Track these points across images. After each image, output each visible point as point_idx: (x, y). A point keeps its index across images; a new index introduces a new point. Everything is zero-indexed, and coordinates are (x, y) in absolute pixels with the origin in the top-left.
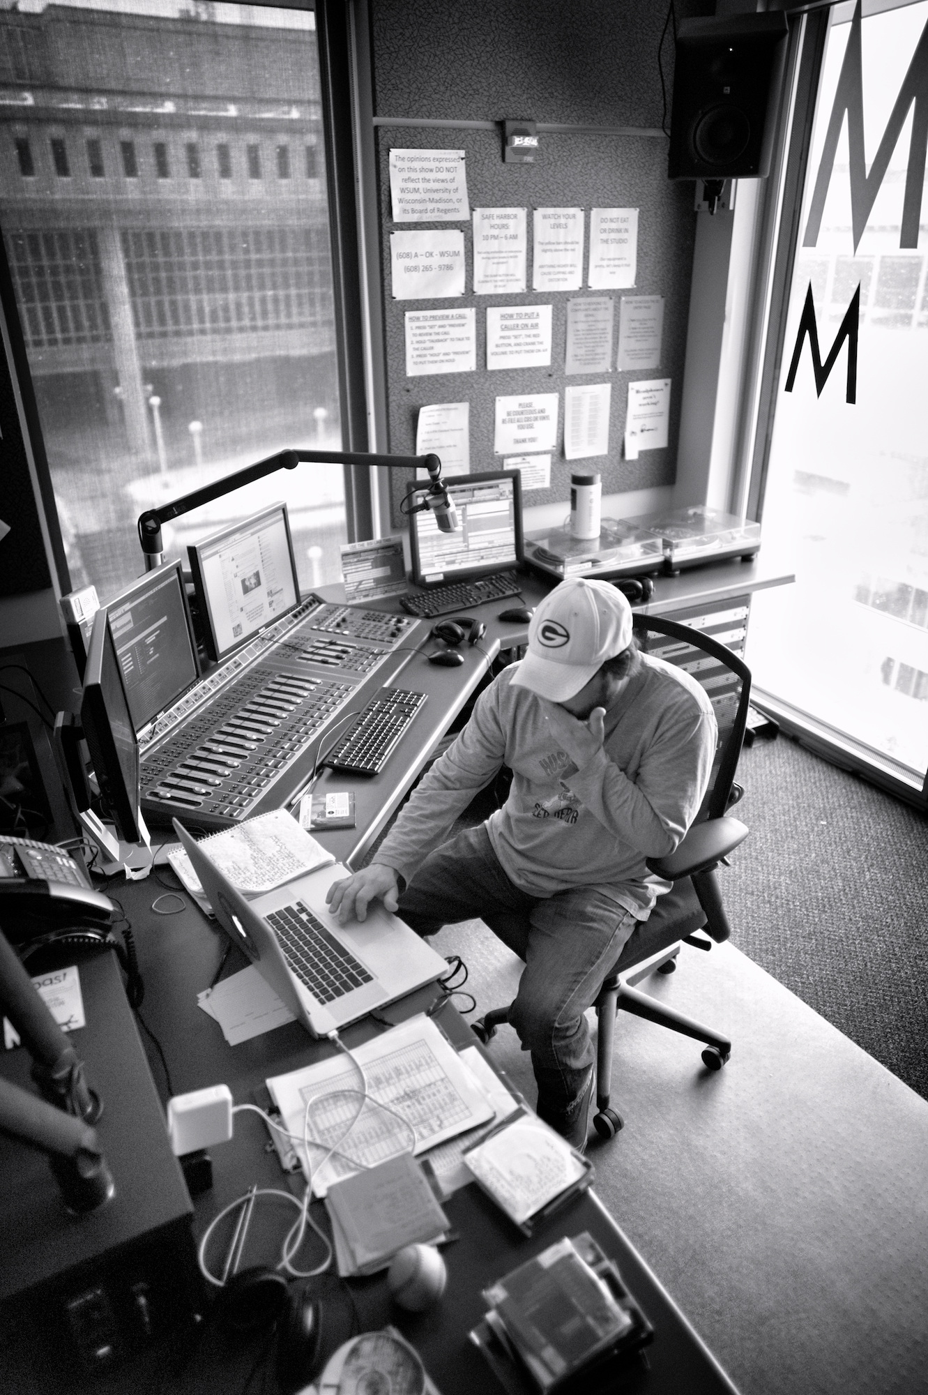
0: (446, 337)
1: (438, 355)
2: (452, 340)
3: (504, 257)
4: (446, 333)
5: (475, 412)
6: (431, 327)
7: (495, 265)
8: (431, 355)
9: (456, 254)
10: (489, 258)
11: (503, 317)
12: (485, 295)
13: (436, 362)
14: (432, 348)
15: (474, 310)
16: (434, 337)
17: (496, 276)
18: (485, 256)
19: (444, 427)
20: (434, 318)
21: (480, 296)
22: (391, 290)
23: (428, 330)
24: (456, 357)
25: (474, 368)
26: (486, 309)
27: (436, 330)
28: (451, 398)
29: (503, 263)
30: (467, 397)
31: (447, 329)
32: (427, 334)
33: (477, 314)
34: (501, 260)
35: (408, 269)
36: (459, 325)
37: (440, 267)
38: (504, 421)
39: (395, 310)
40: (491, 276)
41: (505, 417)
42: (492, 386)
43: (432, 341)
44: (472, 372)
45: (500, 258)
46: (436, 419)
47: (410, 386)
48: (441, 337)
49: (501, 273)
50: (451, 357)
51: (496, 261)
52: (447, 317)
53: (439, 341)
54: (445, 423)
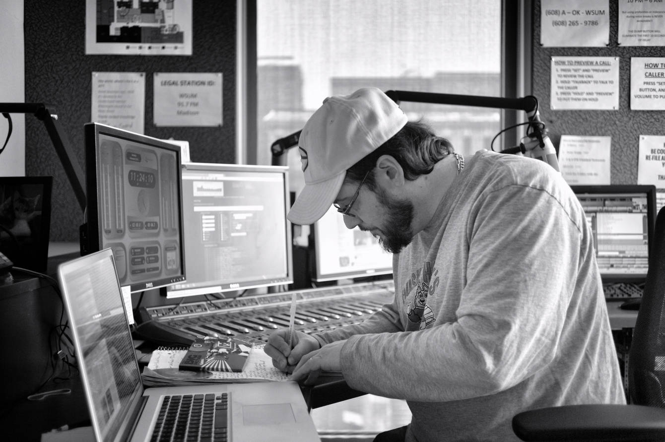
0: (589, 79)
1: (582, 94)
2: (596, 82)
3: (648, 17)
4: (589, 76)
5: (617, 146)
6: (575, 70)
7: (639, 23)
8: (575, 94)
9: (602, 13)
10: (634, 17)
11: (647, 66)
12: (629, 47)
13: (579, 100)
14: (576, 88)
15: (618, 59)
16: (578, 79)
17: (641, 31)
18: (629, 15)
19: (585, 157)
20: (579, 63)
21: (624, 47)
22: (539, 39)
23: (573, 73)
24: (599, 97)
25: (617, 108)
26: (630, 59)
27: (581, 73)
28: (594, 132)
29: (647, 21)
30: (609, 132)
31: (591, 73)
32: (571, 76)
33: (621, 62)
34: (646, 19)
35: (556, 23)
36: (603, 71)
37: (586, 23)
38: (647, 158)
39: (542, 55)
40: (635, 31)
41: (649, 153)
42: (636, 126)
43: (577, 82)
44: (615, 111)
45: (644, 17)
46: (578, 149)
47: (554, 118)
48: (585, 79)
49: (645, 29)
50: (595, 96)
51: (640, 19)
52: (592, 63)
53: (583, 82)
54: (586, 153)
